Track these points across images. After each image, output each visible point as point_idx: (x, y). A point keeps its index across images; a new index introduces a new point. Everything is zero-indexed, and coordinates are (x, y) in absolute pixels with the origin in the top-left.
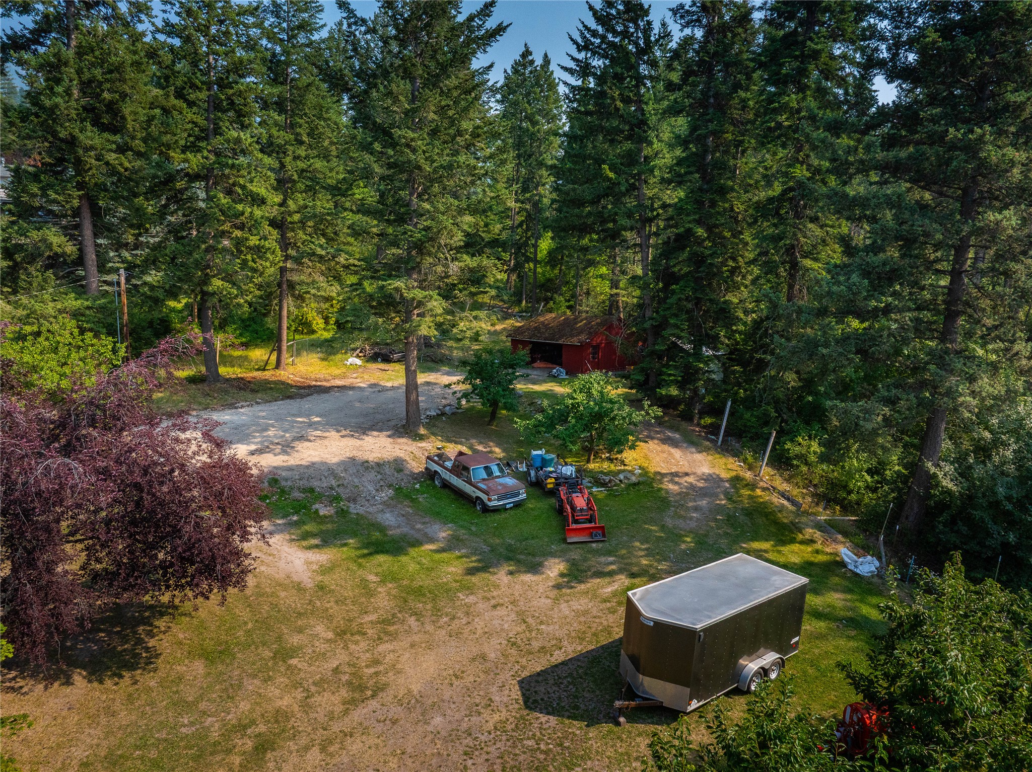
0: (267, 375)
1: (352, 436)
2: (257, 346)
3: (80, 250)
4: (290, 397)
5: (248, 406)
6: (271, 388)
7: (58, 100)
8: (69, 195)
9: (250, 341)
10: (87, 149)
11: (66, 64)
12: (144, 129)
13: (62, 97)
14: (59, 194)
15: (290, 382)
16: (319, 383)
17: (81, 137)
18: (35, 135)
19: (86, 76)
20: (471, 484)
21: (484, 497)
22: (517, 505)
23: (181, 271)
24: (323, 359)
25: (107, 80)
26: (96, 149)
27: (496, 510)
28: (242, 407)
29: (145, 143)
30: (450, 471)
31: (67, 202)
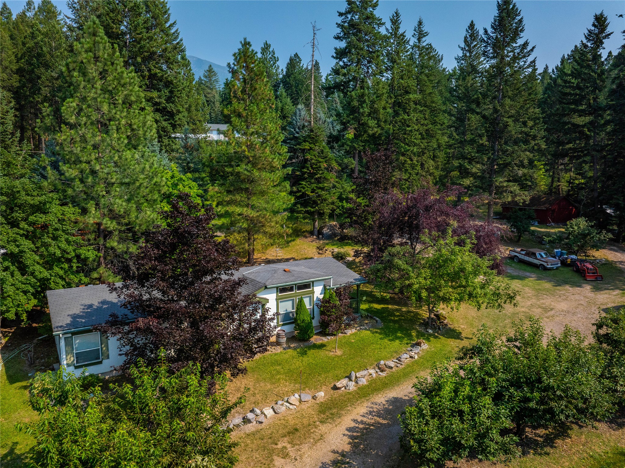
20: (537, 259)
21: (545, 264)
22: (557, 268)
27: (550, 269)
30: (524, 255)
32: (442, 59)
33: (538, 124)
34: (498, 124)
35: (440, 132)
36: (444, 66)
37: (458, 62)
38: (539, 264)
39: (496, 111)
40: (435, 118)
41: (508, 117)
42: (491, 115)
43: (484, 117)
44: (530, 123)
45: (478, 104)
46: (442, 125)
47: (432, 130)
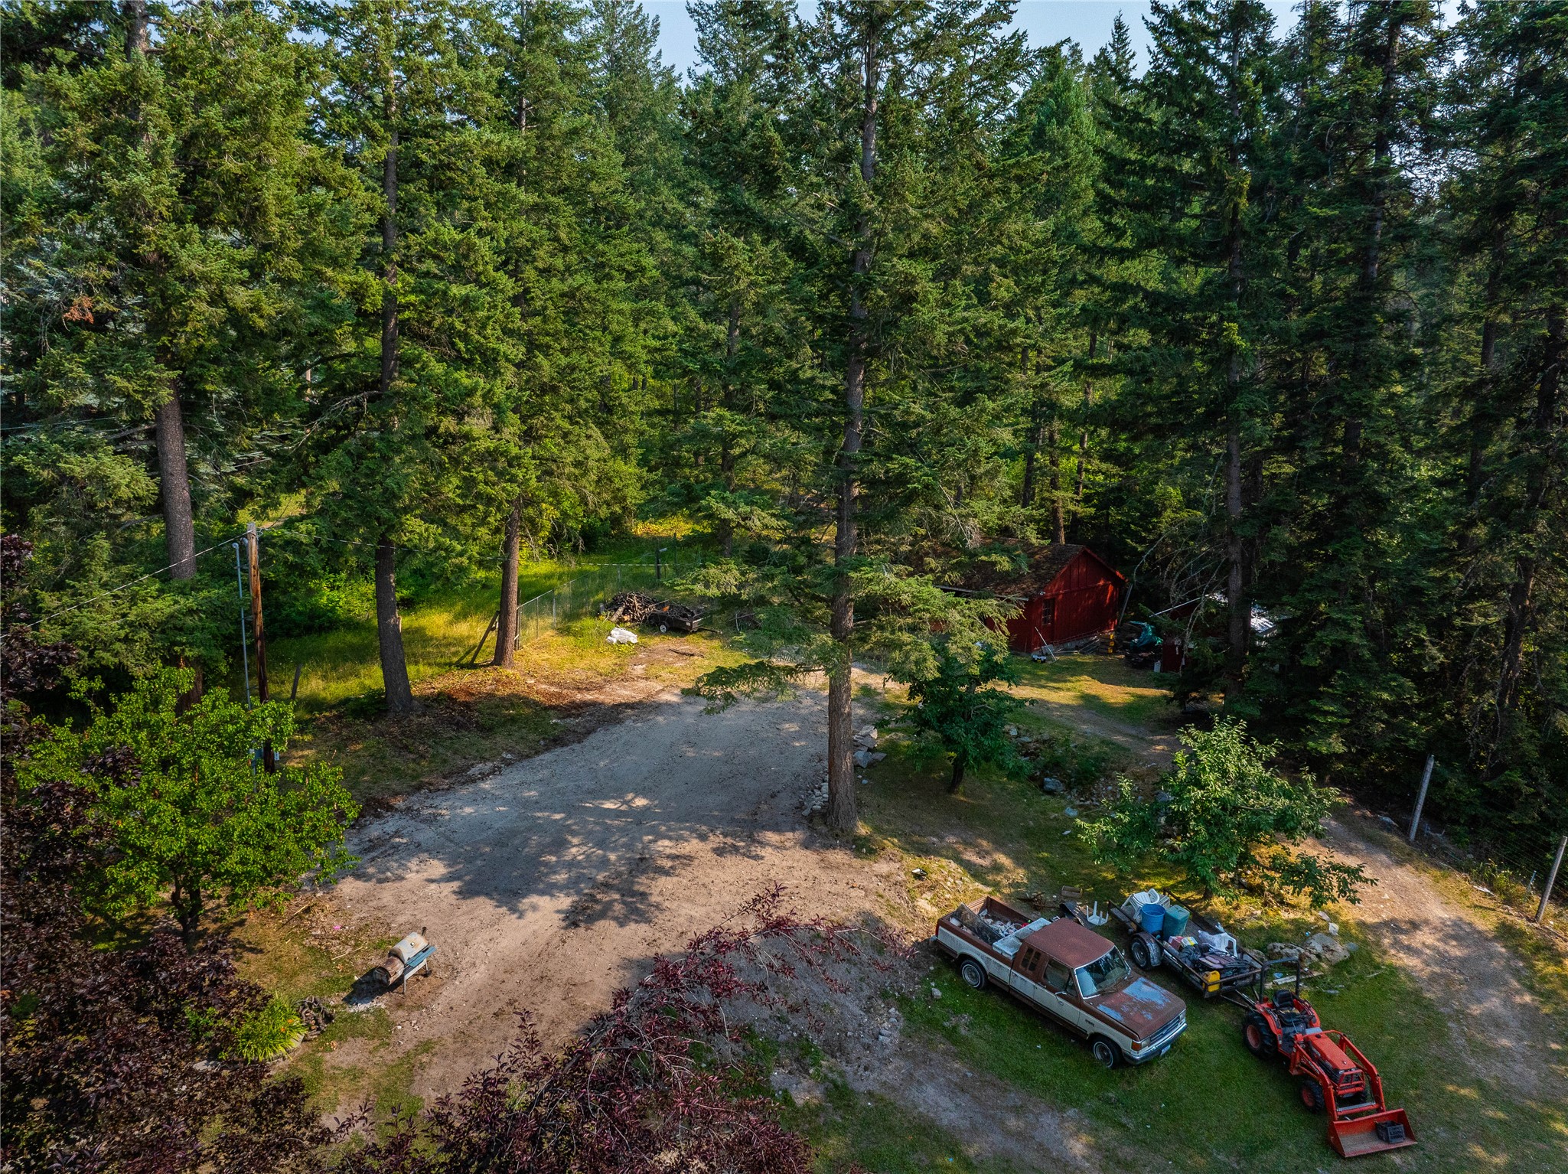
0: (482, 681)
1: (735, 849)
2: (431, 604)
3: (161, 486)
4: (557, 741)
5: (493, 772)
6: (513, 720)
7: (137, 179)
8: (150, 379)
9: (416, 594)
10: (191, 281)
11: (147, 97)
12: (302, 232)
13: (145, 171)
14: (129, 378)
15: (537, 698)
16: (589, 697)
17: (184, 256)
18: (80, 254)
19: (191, 122)
20: (1078, 1002)
21: (1124, 1042)
23: (351, 508)
24: (564, 631)
25: (234, 132)
26: (209, 281)
28: (484, 777)
29: (301, 261)
30: (1013, 964)
31: (146, 394)
32: (656, 33)
33: (1037, 291)
34: (863, 289)
35: (626, 306)
36: (665, 62)
37: (701, 28)
38: (1090, 1030)
39: (851, 217)
40: (600, 247)
41: (912, 255)
42: (830, 242)
43: (798, 249)
44: (1004, 288)
45: (769, 185)
46: (630, 276)
47: (588, 298)
